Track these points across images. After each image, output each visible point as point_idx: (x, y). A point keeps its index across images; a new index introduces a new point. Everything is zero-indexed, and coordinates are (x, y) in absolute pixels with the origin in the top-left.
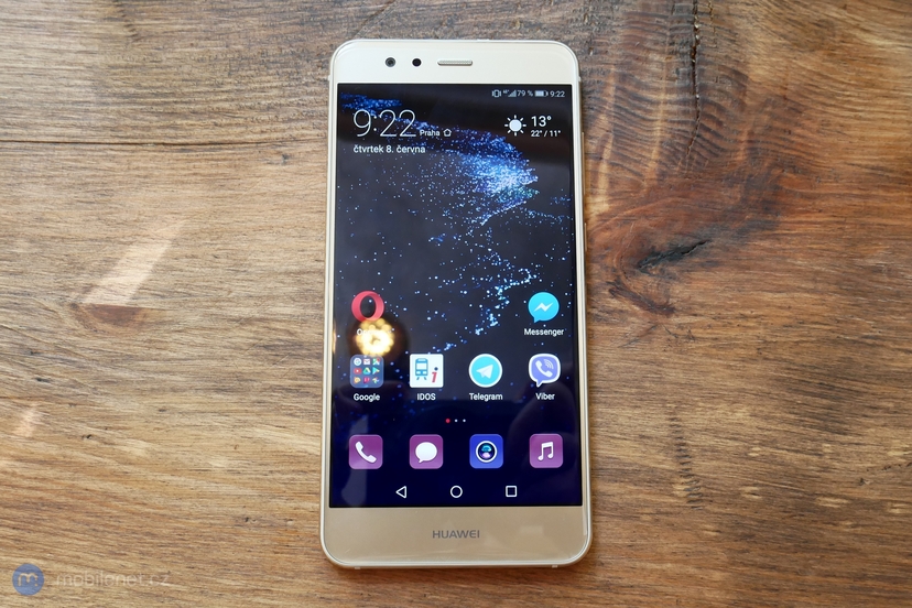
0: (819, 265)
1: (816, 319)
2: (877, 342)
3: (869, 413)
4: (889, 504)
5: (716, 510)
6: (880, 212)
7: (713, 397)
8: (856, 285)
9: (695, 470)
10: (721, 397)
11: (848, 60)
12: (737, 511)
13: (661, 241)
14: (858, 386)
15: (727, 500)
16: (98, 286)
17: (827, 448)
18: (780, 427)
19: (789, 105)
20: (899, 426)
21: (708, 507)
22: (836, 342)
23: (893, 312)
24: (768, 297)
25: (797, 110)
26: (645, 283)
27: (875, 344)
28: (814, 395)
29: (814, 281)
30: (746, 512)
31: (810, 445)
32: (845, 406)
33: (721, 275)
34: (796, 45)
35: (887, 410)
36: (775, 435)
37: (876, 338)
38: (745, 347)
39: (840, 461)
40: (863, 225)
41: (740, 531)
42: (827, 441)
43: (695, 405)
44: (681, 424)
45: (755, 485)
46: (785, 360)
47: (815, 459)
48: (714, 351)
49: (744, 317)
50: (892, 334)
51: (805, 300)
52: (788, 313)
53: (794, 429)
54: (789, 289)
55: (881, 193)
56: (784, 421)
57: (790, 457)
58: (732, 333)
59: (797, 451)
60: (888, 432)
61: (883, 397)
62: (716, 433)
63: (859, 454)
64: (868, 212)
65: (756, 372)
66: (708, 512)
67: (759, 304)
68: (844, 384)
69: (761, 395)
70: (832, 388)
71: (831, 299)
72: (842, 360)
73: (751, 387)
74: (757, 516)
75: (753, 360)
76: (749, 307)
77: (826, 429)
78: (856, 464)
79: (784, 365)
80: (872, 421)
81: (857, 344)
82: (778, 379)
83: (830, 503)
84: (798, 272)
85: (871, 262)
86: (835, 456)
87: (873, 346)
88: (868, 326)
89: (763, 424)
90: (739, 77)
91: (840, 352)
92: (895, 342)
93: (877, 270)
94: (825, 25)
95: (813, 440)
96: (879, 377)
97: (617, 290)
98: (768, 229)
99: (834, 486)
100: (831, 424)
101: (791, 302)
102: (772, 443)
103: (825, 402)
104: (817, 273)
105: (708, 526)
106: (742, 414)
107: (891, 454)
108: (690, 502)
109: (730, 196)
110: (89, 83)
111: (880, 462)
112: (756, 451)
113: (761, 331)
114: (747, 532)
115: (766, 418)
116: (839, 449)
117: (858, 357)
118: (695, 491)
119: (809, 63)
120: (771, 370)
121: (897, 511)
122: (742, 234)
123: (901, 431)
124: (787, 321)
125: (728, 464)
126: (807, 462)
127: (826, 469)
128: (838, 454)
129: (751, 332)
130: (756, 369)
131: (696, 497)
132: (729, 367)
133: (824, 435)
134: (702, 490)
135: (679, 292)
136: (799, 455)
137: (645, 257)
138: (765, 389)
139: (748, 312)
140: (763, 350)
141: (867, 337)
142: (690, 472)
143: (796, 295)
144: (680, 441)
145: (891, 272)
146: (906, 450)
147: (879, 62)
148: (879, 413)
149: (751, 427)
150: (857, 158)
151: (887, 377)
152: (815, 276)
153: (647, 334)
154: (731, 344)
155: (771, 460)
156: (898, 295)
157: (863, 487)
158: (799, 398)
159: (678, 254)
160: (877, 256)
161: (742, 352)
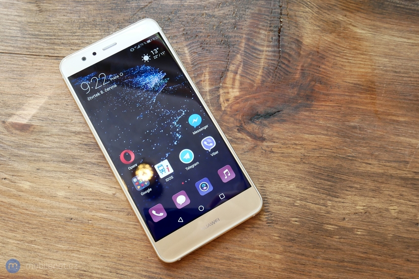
0: (330, 124)
1: (327, 147)
2: (354, 159)
3: (349, 189)
4: (356, 229)
5: (279, 227)
6: (357, 103)
7: (280, 178)
8: (345, 133)
9: (271, 209)
10: (284, 178)
11: (346, 38)
12: (288, 228)
13: (261, 110)
14: (344, 177)
15: (284, 223)
16: (14, 114)
17: (329, 203)
18: (309, 193)
19: (319, 55)
20: (362, 195)
21: (276, 226)
22: (335, 157)
23: (361, 146)
24: (306, 136)
25: (323, 57)
26: (253, 127)
27: (353, 159)
28: (325, 180)
29: (327, 130)
30: (292, 229)
31: (322, 202)
32: (338, 185)
33: (286, 126)
34: (324, 30)
35: (357, 188)
36: (307, 196)
37: (353, 157)
38: (296, 157)
39: (335, 209)
40: (349, 108)
41: (289, 238)
42: (330, 200)
43: (272, 181)
44: (265, 189)
45: (297, 218)
46: (313, 164)
47: (324, 208)
48: (282, 158)
49: (296, 144)
50: (360, 155)
51: (323, 139)
52: (315, 144)
53: (315, 194)
54: (316, 134)
55: (358, 95)
56: (311, 190)
57: (313, 206)
58: (290, 151)
59: (316, 204)
60: (357, 198)
61: (355, 183)
62: (281, 194)
63: (343, 207)
64: (352, 102)
65: (300, 168)
66: (275, 228)
67: (302, 139)
68: (339, 176)
69: (300, 178)
70: (333, 177)
71: (334, 139)
72: (338, 165)
73: (297, 175)
74: (297, 231)
75: (299, 163)
76: (298, 140)
77: (329, 195)
78: (342, 211)
79: (312, 166)
80: (350, 193)
81: (345, 159)
82: (309, 172)
83: (330, 227)
84: (320, 127)
85: (352, 124)
86: (333, 207)
87: (351, 160)
88: (350, 151)
89: (301, 191)
90: (299, 43)
91: (337, 162)
92: (361, 159)
93: (355, 127)
94: (337, 23)
95: (323, 199)
96: (354, 174)
97: (241, 129)
98: (308, 107)
99: (332, 220)
100: (332, 193)
101: (317, 139)
102: (305, 199)
103: (329, 183)
104: (329, 127)
105: (275, 235)
106: (292, 186)
107: (358, 207)
108: (267, 223)
109: (292, 92)
110: (19, 29)
111: (353, 211)
112: (298, 203)
113: (303, 151)
114: (292, 238)
115: (303, 189)
116: (335, 204)
117: (345, 165)
118: (270, 219)
119: (329, 38)
120: (306, 168)
121: (359, 233)
122: (297, 108)
123: (362, 198)
124: (314, 147)
125: (285, 208)
126: (320, 209)
127: (328, 212)
128: (334, 206)
129: (298, 151)
130: (299, 167)
131: (271, 221)
132: (288, 165)
133: (328, 197)
134: (273, 218)
135: (268, 132)
136: (317, 206)
137: (254, 116)
138: (303, 176)
139: (297, 142)
140: (303, 159)
141: (349, 156)
142: (268, 210)
143: (319, 136)
144: (264, 196)
145: (361, 129)
146: (364, 206)
147: (359, 39)
148: (353, 189)
149: (296, 192)
150: (348, 79)
151: (357, 174)
152: (327, 129)
153: (253, 149)
154: (289, 156)
155: (304, 207)
156: (363, 139)
157: (345, 221)
158: (318, 181)
159: (268, 115)
160: (355, 121)
161: (294, 159)
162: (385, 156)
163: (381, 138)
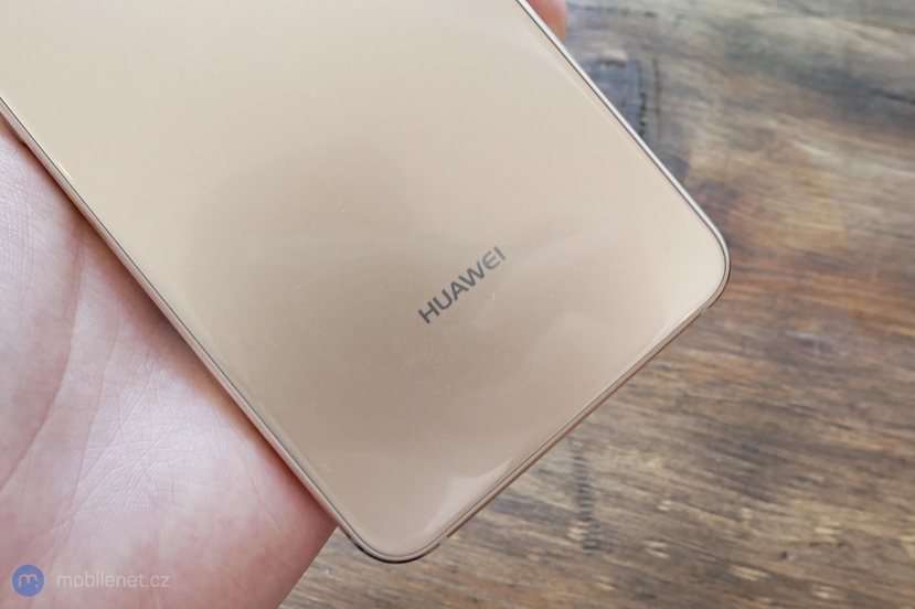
0: (748, 331)
1: (743, 381)
2: (808, 413)
3: (796, 483)
4: (815, 586)
5: (615, 561)
6: (813, 292)
7: (625, 442)
9: (596, 515)
10: (634, 443)
12: (638, 566)
14: (785, 454)
15: (628, 552)
17: (746, 513)
18: (696, 484)
19: (726, 191)
20: (828, 501)
21: (607, 557)
22: (762, 407)
23: (825, 386)
24: (692, 353)
25: (733, 195)
27: (805, 414)
28: (736, 456)
29: (742, 344)
30: (649, 570)
31: (727, 507)
32: (769, 472)
35: (815, 483)
36: (689, 491)
37: (806, 408)
38: (665, 397)
39: (760, 529)
40: (795, 301)
41: (639, 590)
42: (748, 506)
43: (603, 448)
44: (587, 464)
45: (662, 541)
46: (705, 416)
47: (732, 523)
48: (630, 397)
49: (666, 369)
50: (824, 407)
51: (731, 361)
52: (712, 371)
53: (711, 488)
54: (714, 349)
55: (815, 275)
56: (700, 477)
57: (703, 516)
58: (652, 382)
59: (712, 512)
60: (817, 507)
61: (811, 469)
62: (624, 479)
63: (782, 525)
64: (800, 289)
65: (674, 425)
66: (605, 562)
67: (682, 359)
68: (770, 450)
69: (677, 448)
70: (755, 451)
71: (760, 364)
72: (768, 424)
73: (666, 437)
74: (661, 576)
75: (672, 411)
76: (671, 360)
77: (747, 493)
78: (779, 536)
79: (705, 421)
80: (798, 492)
81: (787, 411)
82: (698, 435)
83: (747, 574)
84: (726, 335)
85: (803, 335)
86: (755, 523)
87: (801, 415)
88: (797, 396)
89: (676, 478)
91: (766, 417)
92: (826, 414)
93: (808, 343)
95: (731, 502)
96: (808, 448)
99: (751, 556)
100: (753, 489)
101: (716, 362)
102: (685, 498)
103: (746, 464)
104: (745, 338)
105: (603, 578)
106: (654, 464)
107: (820, 530)
108: (587, 547)
111: (807, 537)
112: (666, 505)
113: (682, 385)
114: (647, 591)
115: (681, 472)
116: (760, 516)
117: (785, 424)
118: (592, 537)
120: (690, 423)
121: (824, 595)
123: (831, 508)
124: (710, 379)
125: (634, 514)
126: (723, 526)
127: (744, 536)
128: (759, 522)
129: (671, 385)
130: (674, 420)
131: (593, 544)
132: (645, 414)
133: (745, 499)
134: (601, 537)
136: (715, 517)
138: (682, 442)
139: (669, 365)
140: (682, 404)
141: (795, 406)
142: (590, 516)
143: (722, 355)
144: (582, 482)
145: (823, 347)
146: (836, 528)
147: (816, 167)
148: (807, 485)
149: (663, 479)
150: (791, 242)
151: (816, 449)
152: (743, 341)
154: (649, 393)
155: (683, 516)
156: (830, 370)
157: (785, 562)
158: (719, 457)
160: (809, 331)
161: (661, 402)
162: (886, 414)
163: (872, 371)
